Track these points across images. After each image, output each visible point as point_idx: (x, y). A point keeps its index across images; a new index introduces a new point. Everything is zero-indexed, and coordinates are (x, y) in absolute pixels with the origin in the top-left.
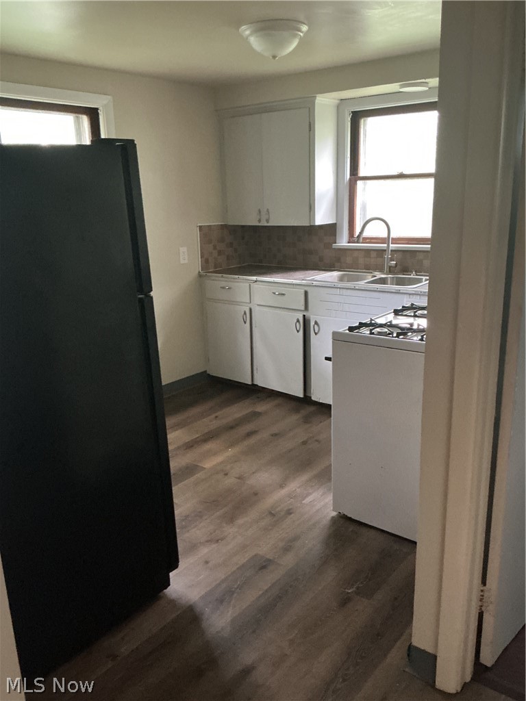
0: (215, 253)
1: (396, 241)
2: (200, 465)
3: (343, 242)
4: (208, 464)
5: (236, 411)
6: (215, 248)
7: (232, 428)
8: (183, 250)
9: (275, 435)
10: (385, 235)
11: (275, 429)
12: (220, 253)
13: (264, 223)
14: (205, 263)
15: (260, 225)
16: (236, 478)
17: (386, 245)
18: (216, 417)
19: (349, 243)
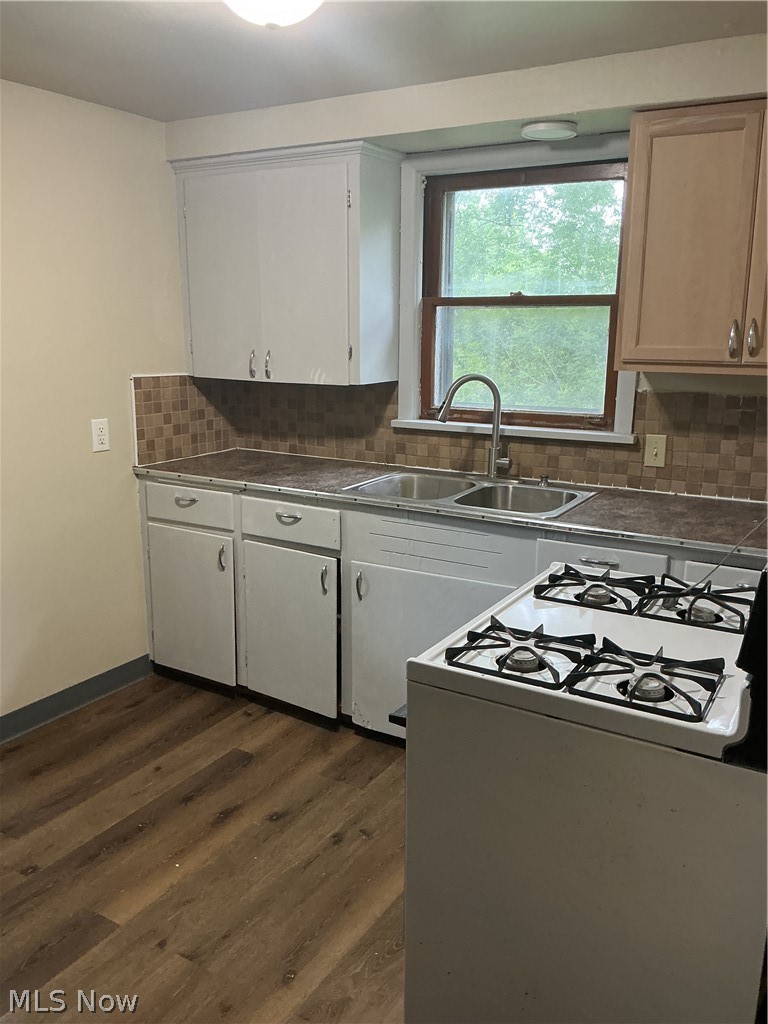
0: (168, 429)
1: (511, 418)
2: (105, 914)
3: (408, 415)
4: (124, 912)
5: (202, 752)
6: (167, 419)
7: (187, 799)
8: (99, 424)
9: (275, 817)
10: (489, 406)
11: (277, 802)
12: (178, 430)
13: (260, 377)
14: (148, 450)
15: (253, 380)
16: (183, 955)
17: (491, 426)
18: (158, 769)
19: (421, 418)
